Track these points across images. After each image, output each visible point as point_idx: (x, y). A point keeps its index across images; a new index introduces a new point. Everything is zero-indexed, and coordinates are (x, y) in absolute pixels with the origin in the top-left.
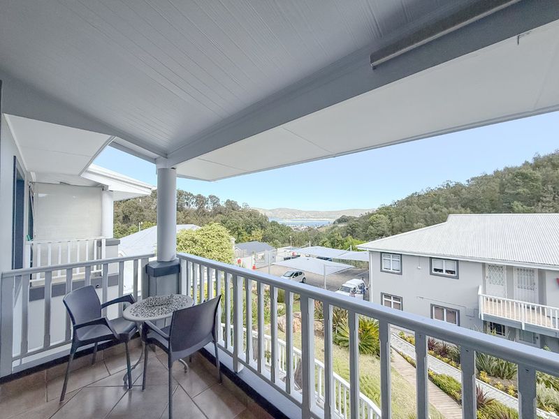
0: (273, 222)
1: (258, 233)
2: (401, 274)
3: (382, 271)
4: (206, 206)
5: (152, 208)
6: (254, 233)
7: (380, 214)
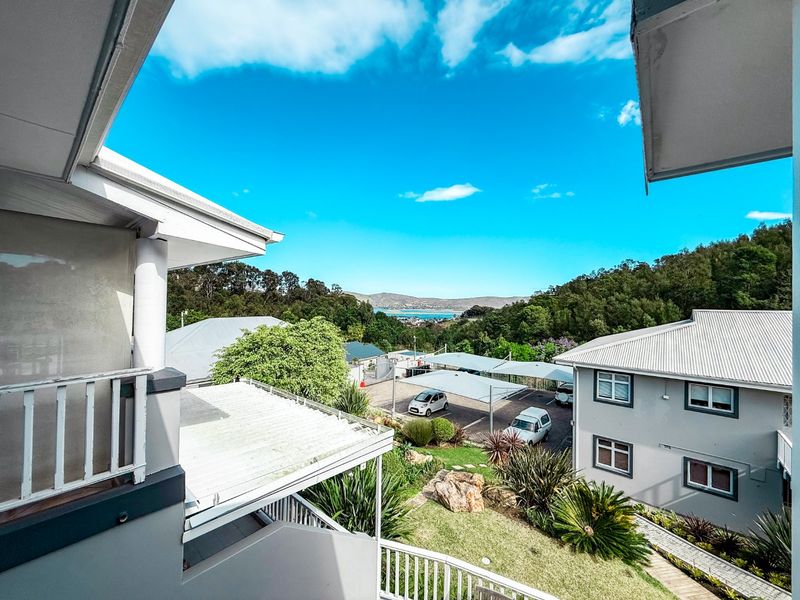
0: (379, 313)
1: (358, 330)
2: (631, 406)
3: (595, 400)
4: (278, 288)
5: (197, 289)
6: (351, 329)
7: (535, 304)
